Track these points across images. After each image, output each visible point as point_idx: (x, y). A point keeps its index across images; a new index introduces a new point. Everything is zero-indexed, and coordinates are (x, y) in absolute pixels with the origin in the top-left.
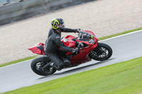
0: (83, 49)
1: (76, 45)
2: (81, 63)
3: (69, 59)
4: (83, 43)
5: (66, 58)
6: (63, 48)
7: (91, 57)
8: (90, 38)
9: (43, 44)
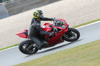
0: (57, 33)
1: (52, 30)
2: (56, 44)
3: (47, 41)
4: (57, 28)
5: (45, 40)
6: (42, 32)
7: (64, 39)
8: (63, 24)
9: (27, 31)
